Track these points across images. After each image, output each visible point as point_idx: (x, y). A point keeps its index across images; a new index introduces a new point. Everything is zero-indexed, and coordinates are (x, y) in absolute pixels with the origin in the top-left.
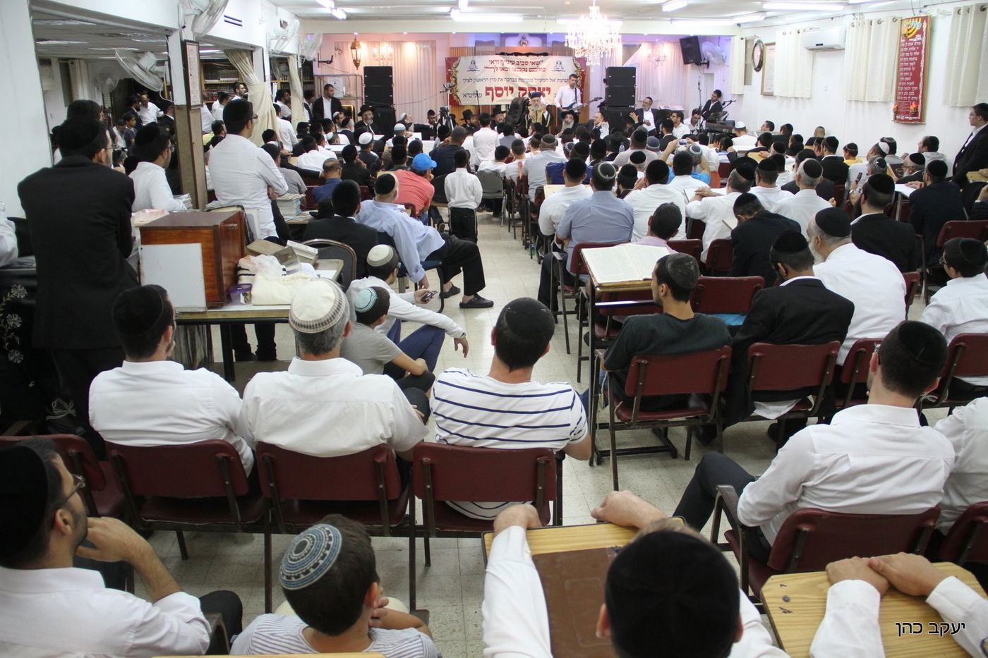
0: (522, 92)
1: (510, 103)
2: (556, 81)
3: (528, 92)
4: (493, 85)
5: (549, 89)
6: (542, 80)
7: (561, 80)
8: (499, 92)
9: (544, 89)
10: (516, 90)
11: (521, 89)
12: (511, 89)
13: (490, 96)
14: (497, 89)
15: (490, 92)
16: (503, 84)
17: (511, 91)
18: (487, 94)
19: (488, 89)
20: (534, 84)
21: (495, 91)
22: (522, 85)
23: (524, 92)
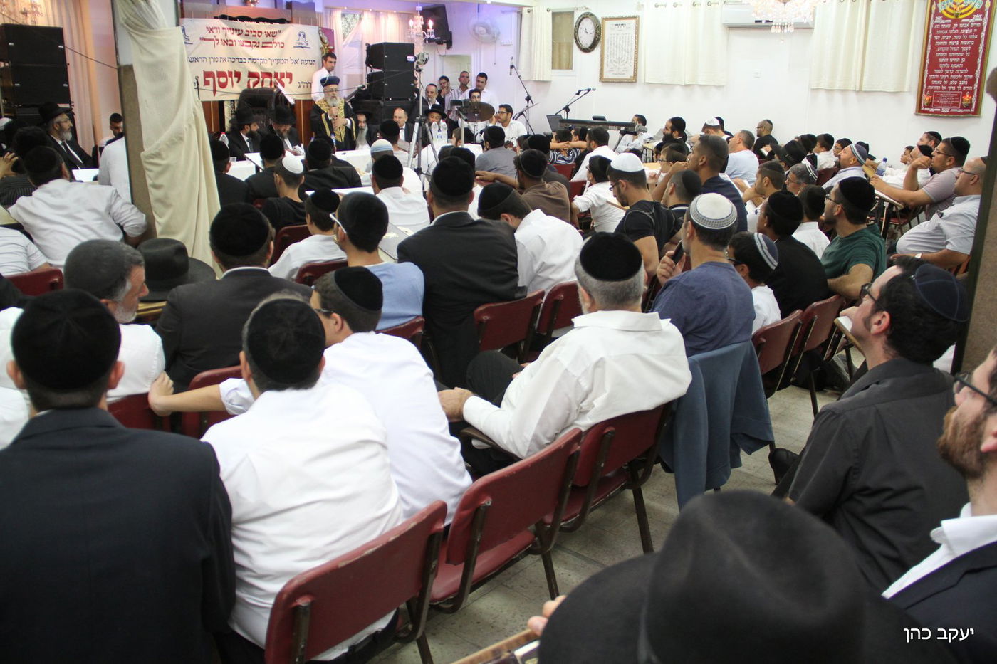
0: (253, 80)
1: (236, 97)
2: (299, 62)
3: (261, 79)
4: (215, 68)
5: (290, 76)
6: (279, 61)
7: (306, 62)
8: (223, 80)
9: (283, 76)
10: (244, 77)
11: (251, 75)
12: (238, 75)
13: (211, 87)
14: (221, 74)
15: (211, 80)
16: (226, 67)
17: (237, 79)
18: (207, 83)
19: (207, 74)
20: (269, 67)
21: (217, 79)
22: (254, 69)
23: (256, 79)
